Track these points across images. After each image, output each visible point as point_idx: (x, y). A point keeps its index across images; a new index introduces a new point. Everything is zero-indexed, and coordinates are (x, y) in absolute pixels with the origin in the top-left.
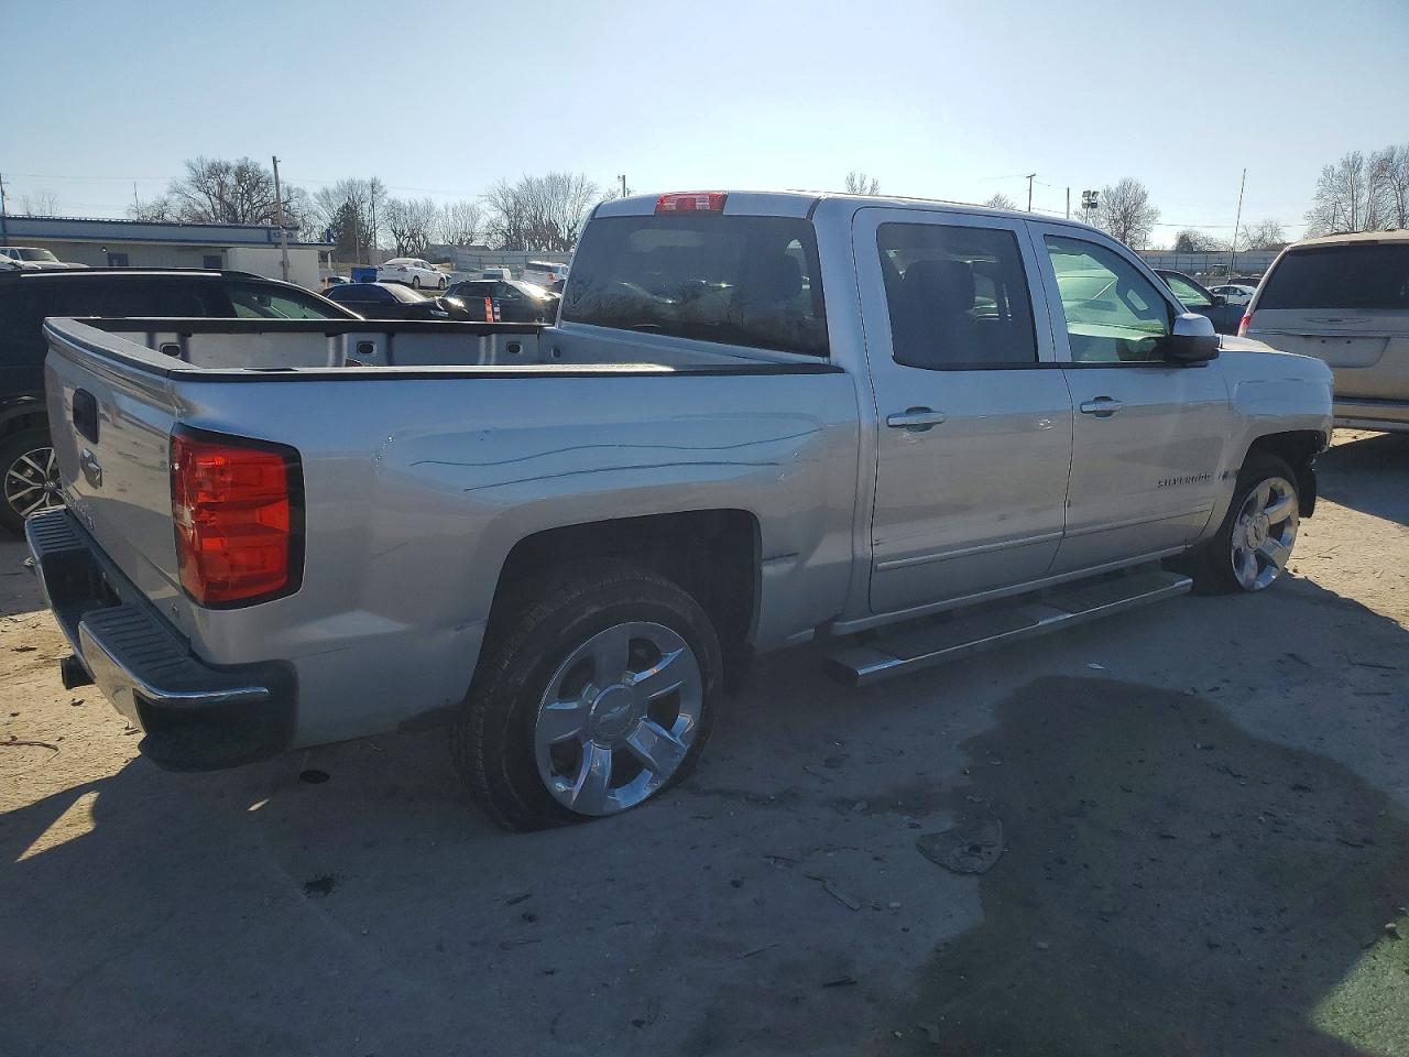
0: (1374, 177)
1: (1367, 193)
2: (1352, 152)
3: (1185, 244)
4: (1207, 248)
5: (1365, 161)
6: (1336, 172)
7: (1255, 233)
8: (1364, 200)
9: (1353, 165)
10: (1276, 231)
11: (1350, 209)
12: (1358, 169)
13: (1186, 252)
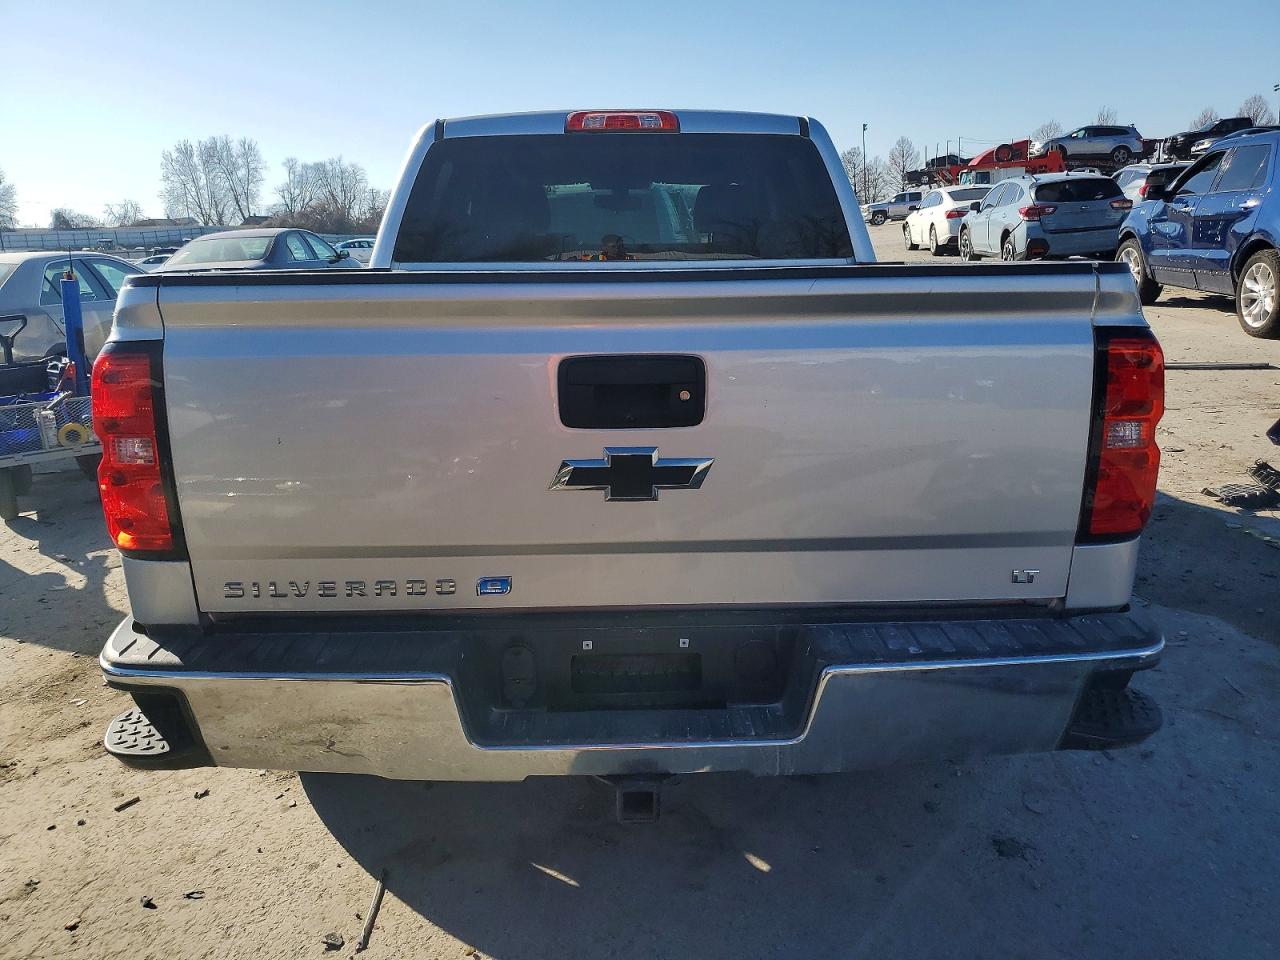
0: (205, 163)
1: (203, 177)
2: (182, 141)
3: (62, 222)
4: (85, 225)
5: (195, 148)
6: (174, 157)
7: (118, 211)
8: (203, 182)
9: (186, 152)
10: (137, 210)
11: (194, 189)
12: (192, 155)
13: (64, 229)
